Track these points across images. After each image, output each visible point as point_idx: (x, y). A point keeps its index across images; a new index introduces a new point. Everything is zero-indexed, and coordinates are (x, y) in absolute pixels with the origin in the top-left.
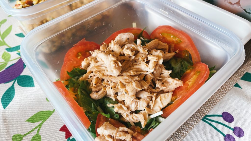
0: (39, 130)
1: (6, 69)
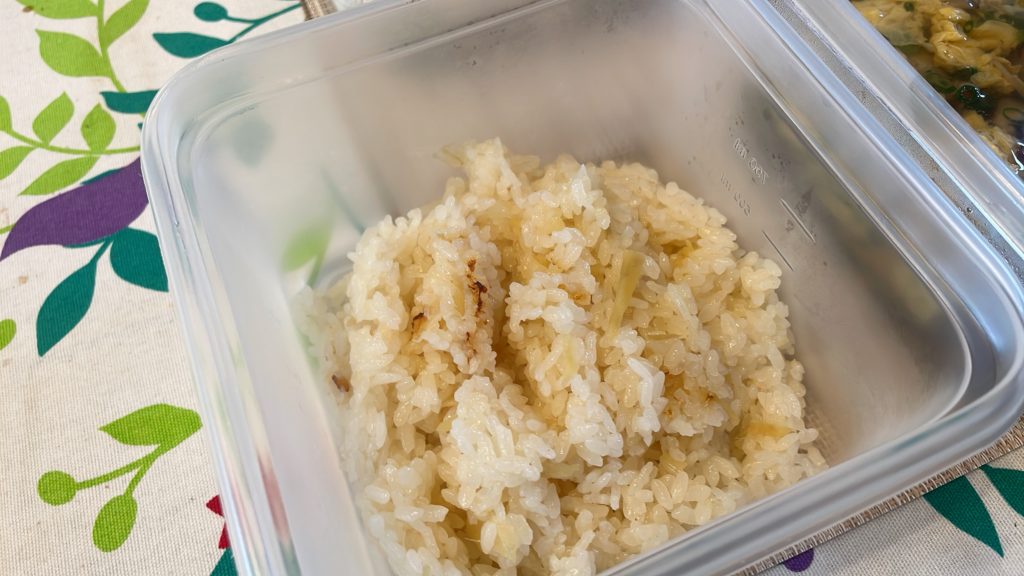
0: (137, 480)
1: (84, 183)
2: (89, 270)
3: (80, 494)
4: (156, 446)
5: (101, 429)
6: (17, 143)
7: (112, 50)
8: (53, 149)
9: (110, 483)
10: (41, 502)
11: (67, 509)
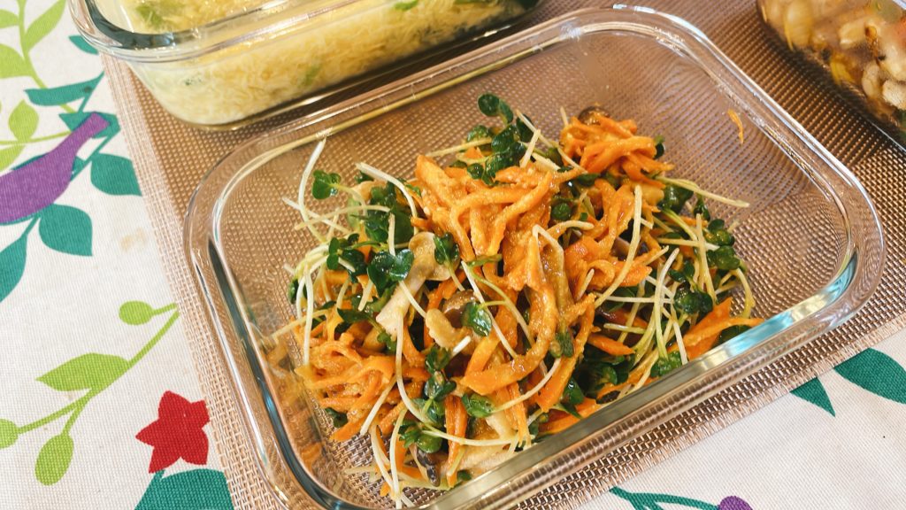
0: (72, 420)
1: (13, 169)
2: (21, 244)
3: (22, 437)
4: (88, 390)
5: (37, 380)
7: (33, 53)
9: (47, 426)
11: (11, 452)
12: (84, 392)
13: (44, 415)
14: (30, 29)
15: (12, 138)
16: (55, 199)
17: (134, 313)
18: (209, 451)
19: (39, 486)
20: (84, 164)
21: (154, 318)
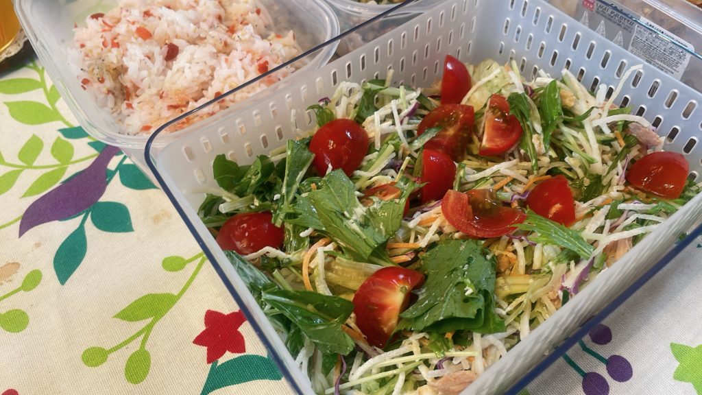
0: (145, 340)
1: (62, 182)
2: (80, 231)
3: (111, 356)
4: (152, 318)
5: (114, 317)
6: (11, 169)
7: (58, 105)
8: (36, 168)
9: (128, 346)
10: (86, 367)
11: (104, 367)
12: (150, 320)
13: (124, 339)
14: (51, 89)
15: (56, 162)
16: (98, 199)
17: (173, 264)
18: (246, 343)
19: (130, 386)
20: (114, 173)
21: (188, 266)
